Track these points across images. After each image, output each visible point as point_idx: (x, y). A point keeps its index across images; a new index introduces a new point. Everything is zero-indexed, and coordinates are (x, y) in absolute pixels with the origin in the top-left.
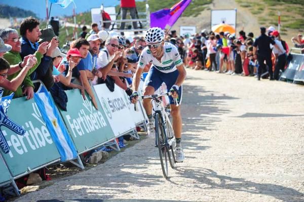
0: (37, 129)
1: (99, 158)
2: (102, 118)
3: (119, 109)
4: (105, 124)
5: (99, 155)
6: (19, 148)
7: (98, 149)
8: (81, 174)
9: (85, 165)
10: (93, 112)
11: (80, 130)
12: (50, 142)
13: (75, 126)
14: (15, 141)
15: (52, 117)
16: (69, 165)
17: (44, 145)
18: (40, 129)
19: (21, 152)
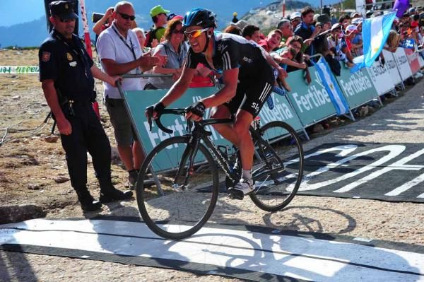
0: (319, 91)
1: (366, 112)
2: (368, 81)
3: (381, 73)
4: (370, 86)
5: (366, 110)
6: (307, 105)
7: (364, 106)
8: (353, 124)
9: (355, 118)
10: (361, 76)
11: (351, 91)
12: (329, 100)
13: (347, 88)
14: (304, 101)
15: (329, 82)
16: (342, 117)
17: (324, 103)
18: (321, 91)
19: (308, 109)
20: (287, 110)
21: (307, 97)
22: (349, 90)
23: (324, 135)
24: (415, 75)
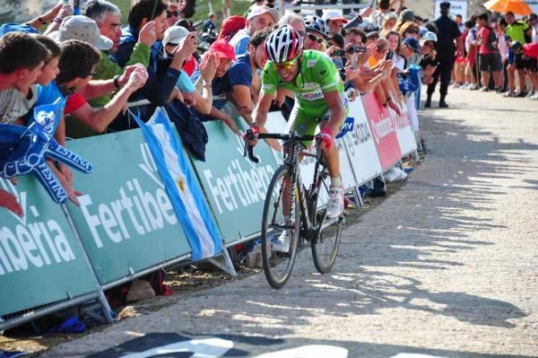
0: (148, 194)
6: (114, 230)
8: (230, 286)
9: (237, 269)
10: (257, 165)
11: (229, 199)
12: (173, 220)
13: (219, 191)
14: (107, 217)
15: (176, 173)
16: (206, 266)
17: (161, 226)
18: (154, 195)
19: (116, 238)
20: (61, 238)
21: (117, 207)
22: (224, 195)
23: (153, 309)
24: (388, 172)
